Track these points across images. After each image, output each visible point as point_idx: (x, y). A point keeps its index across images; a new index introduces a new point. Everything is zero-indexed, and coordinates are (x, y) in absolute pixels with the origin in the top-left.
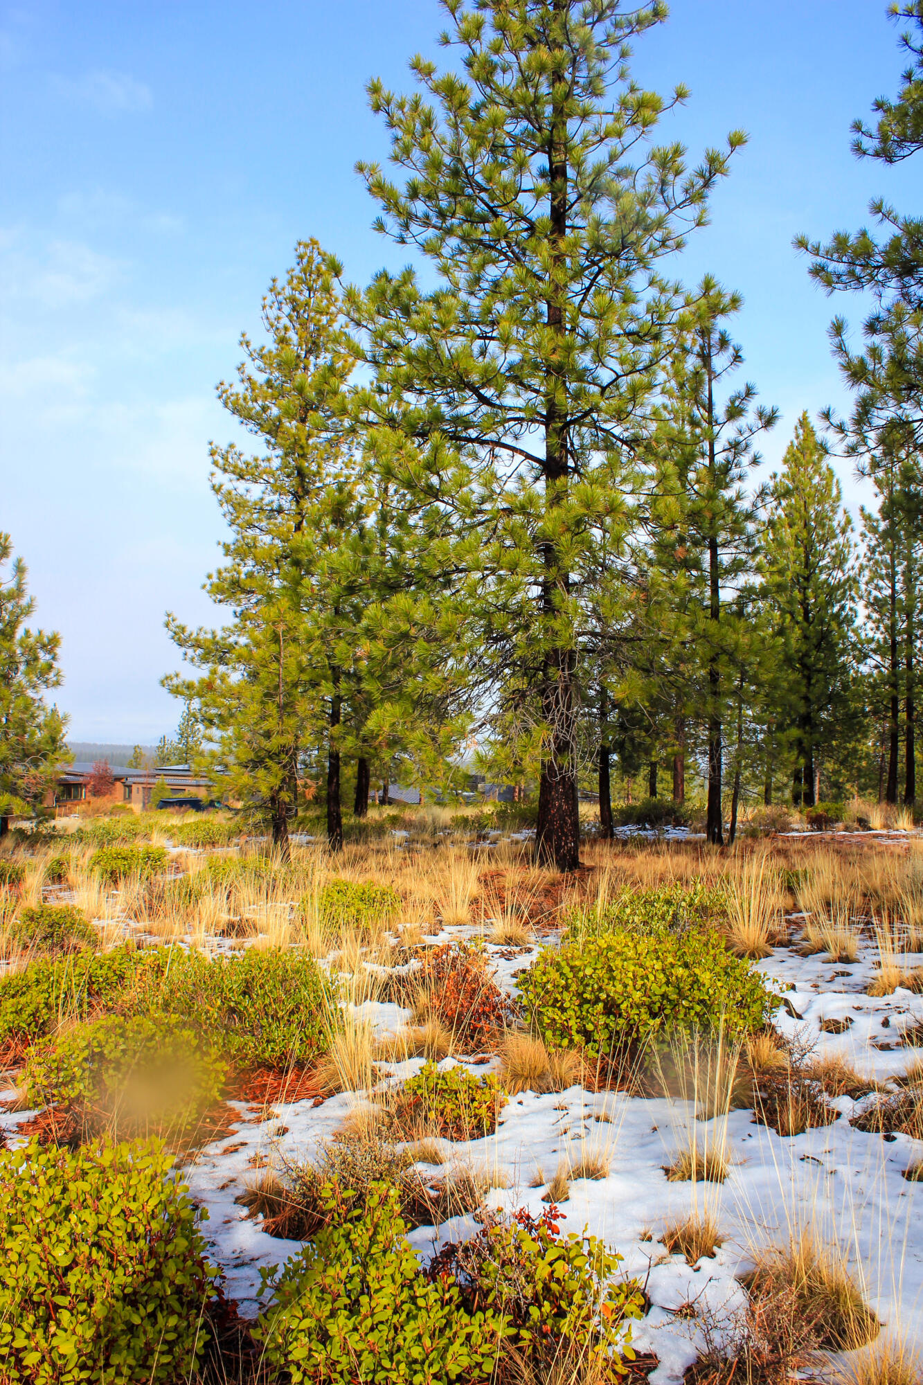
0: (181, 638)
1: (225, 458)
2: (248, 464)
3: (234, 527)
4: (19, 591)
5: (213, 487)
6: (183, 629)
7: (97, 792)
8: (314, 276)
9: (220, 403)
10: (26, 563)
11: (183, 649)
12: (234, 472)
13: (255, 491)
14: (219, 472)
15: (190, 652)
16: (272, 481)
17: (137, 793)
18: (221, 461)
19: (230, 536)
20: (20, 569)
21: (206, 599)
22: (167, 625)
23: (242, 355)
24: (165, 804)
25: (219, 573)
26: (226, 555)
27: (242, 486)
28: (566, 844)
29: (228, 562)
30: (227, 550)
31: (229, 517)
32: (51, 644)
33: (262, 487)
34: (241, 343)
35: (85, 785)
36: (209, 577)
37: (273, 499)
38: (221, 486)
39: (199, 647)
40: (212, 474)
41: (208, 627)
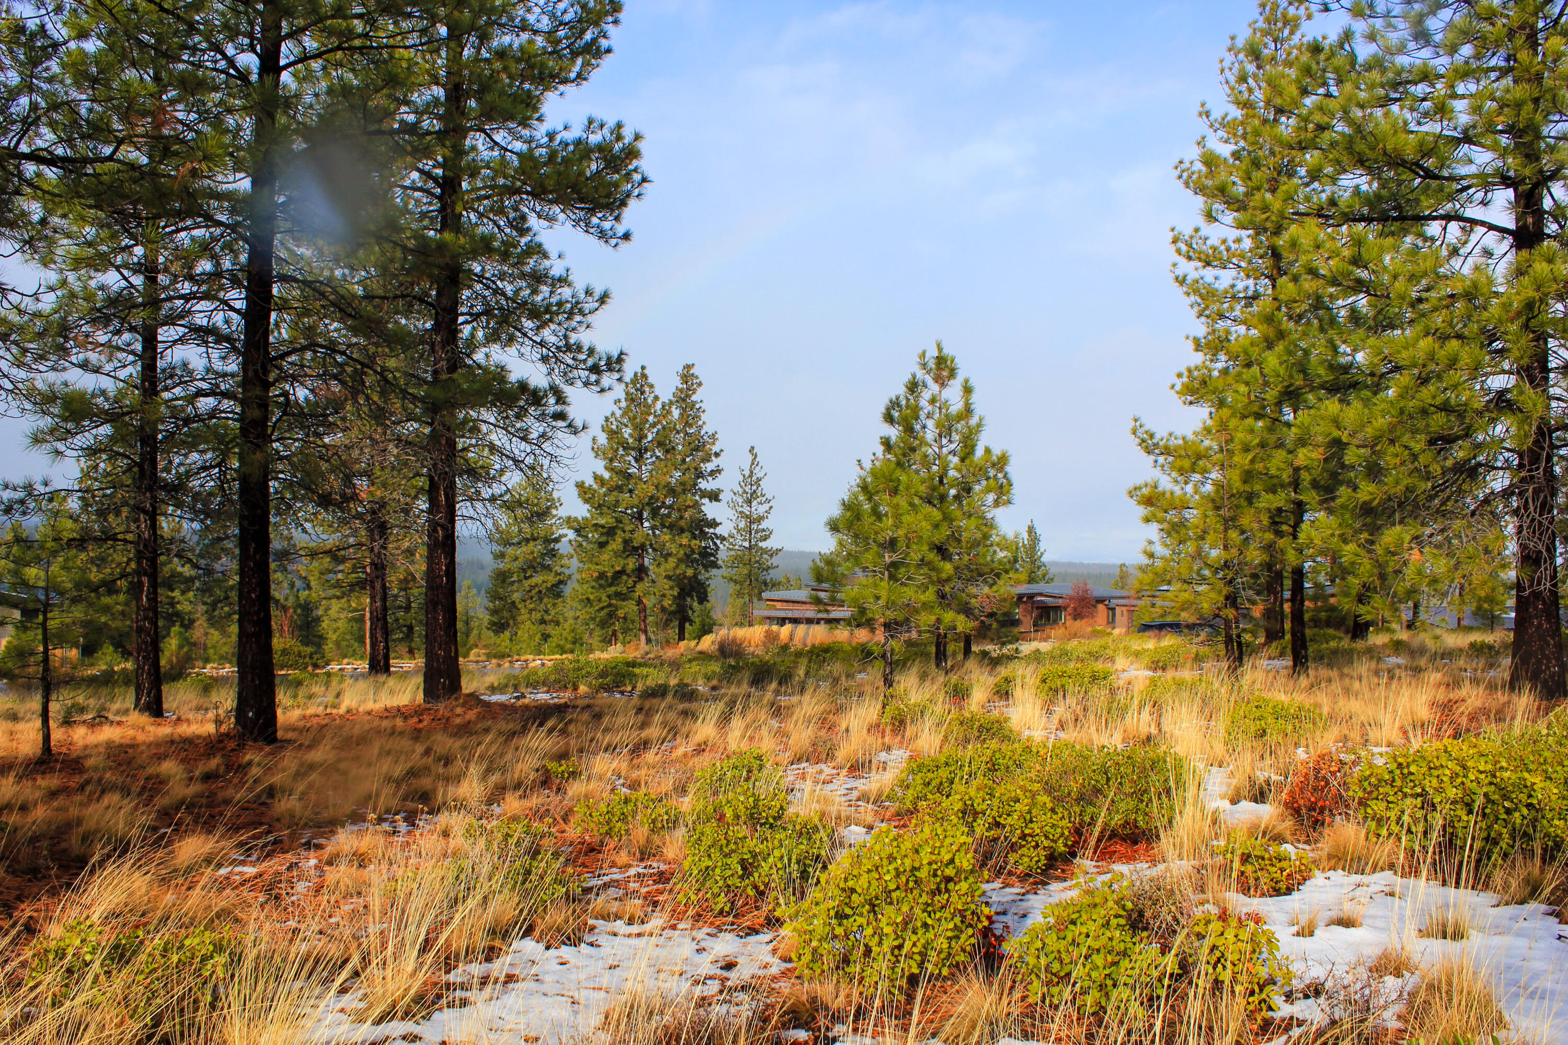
0: (1149, 445)
1: (1190, 246)
2: (1215, 249)
3: (1203, 319)
4: (968, 411)
5: (1177, 278)
6: (1152, 436)
7: (1077, 616)
8: (1279, 25)
9: (1180, 184)
10: (973, 382)
11: (1152, 458)
12: (1200, 260)
13: (1225, 279)
14: (1182, 261)
15: (1161, 459)
16: (1243, 264)
17: (1121, 616)
18: (1184, 248)
19: (1200, 329)
20: (968, 390)
21: (1176, 401)
22: (1134, 433)
23: (1202, 127)
24: (1146, 628)
25: (1189, 371)
26: (1197, 350)
27: (1209, 274)
28: (1548, 668)
29: (1198, 358)
30: (1198, 347)
31: (1196, 309)
32: (1001, 462)
33: (1233, 273)
34: (1200, 114)
35: (1065, 608)
36: (1180, 375)
37: (1245, 285)
38: (1185, 277)
39: (1169, 454)
40: (1174, 265)
41: (1179, 433)
